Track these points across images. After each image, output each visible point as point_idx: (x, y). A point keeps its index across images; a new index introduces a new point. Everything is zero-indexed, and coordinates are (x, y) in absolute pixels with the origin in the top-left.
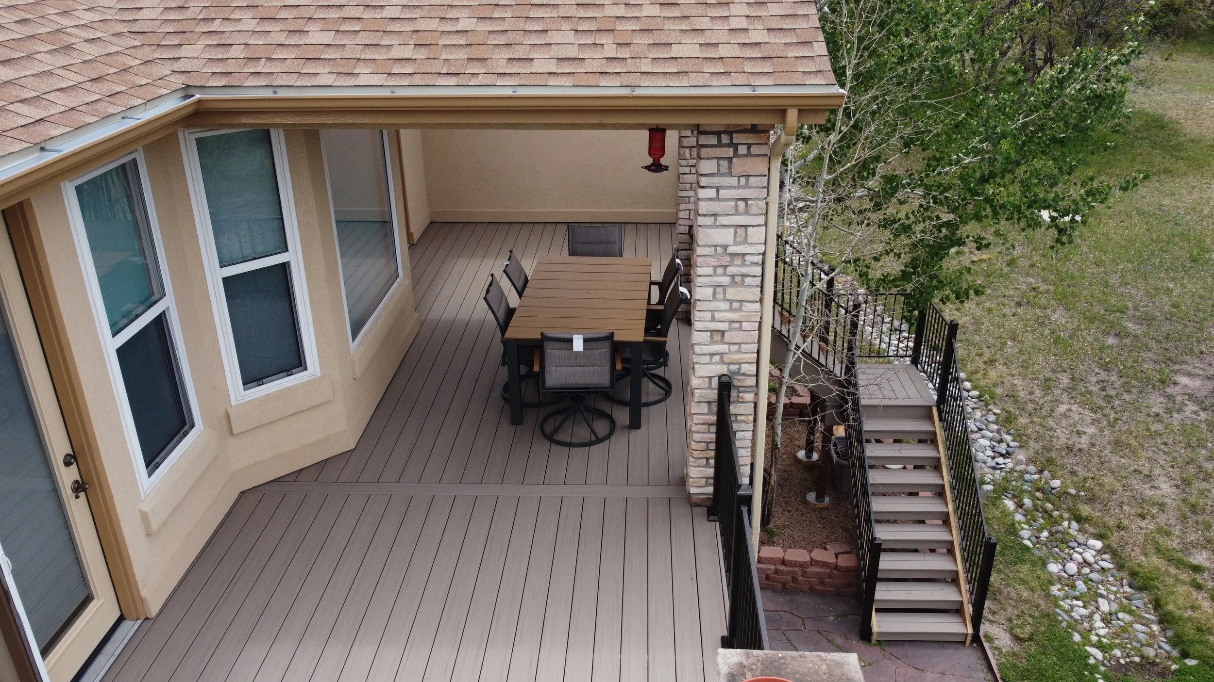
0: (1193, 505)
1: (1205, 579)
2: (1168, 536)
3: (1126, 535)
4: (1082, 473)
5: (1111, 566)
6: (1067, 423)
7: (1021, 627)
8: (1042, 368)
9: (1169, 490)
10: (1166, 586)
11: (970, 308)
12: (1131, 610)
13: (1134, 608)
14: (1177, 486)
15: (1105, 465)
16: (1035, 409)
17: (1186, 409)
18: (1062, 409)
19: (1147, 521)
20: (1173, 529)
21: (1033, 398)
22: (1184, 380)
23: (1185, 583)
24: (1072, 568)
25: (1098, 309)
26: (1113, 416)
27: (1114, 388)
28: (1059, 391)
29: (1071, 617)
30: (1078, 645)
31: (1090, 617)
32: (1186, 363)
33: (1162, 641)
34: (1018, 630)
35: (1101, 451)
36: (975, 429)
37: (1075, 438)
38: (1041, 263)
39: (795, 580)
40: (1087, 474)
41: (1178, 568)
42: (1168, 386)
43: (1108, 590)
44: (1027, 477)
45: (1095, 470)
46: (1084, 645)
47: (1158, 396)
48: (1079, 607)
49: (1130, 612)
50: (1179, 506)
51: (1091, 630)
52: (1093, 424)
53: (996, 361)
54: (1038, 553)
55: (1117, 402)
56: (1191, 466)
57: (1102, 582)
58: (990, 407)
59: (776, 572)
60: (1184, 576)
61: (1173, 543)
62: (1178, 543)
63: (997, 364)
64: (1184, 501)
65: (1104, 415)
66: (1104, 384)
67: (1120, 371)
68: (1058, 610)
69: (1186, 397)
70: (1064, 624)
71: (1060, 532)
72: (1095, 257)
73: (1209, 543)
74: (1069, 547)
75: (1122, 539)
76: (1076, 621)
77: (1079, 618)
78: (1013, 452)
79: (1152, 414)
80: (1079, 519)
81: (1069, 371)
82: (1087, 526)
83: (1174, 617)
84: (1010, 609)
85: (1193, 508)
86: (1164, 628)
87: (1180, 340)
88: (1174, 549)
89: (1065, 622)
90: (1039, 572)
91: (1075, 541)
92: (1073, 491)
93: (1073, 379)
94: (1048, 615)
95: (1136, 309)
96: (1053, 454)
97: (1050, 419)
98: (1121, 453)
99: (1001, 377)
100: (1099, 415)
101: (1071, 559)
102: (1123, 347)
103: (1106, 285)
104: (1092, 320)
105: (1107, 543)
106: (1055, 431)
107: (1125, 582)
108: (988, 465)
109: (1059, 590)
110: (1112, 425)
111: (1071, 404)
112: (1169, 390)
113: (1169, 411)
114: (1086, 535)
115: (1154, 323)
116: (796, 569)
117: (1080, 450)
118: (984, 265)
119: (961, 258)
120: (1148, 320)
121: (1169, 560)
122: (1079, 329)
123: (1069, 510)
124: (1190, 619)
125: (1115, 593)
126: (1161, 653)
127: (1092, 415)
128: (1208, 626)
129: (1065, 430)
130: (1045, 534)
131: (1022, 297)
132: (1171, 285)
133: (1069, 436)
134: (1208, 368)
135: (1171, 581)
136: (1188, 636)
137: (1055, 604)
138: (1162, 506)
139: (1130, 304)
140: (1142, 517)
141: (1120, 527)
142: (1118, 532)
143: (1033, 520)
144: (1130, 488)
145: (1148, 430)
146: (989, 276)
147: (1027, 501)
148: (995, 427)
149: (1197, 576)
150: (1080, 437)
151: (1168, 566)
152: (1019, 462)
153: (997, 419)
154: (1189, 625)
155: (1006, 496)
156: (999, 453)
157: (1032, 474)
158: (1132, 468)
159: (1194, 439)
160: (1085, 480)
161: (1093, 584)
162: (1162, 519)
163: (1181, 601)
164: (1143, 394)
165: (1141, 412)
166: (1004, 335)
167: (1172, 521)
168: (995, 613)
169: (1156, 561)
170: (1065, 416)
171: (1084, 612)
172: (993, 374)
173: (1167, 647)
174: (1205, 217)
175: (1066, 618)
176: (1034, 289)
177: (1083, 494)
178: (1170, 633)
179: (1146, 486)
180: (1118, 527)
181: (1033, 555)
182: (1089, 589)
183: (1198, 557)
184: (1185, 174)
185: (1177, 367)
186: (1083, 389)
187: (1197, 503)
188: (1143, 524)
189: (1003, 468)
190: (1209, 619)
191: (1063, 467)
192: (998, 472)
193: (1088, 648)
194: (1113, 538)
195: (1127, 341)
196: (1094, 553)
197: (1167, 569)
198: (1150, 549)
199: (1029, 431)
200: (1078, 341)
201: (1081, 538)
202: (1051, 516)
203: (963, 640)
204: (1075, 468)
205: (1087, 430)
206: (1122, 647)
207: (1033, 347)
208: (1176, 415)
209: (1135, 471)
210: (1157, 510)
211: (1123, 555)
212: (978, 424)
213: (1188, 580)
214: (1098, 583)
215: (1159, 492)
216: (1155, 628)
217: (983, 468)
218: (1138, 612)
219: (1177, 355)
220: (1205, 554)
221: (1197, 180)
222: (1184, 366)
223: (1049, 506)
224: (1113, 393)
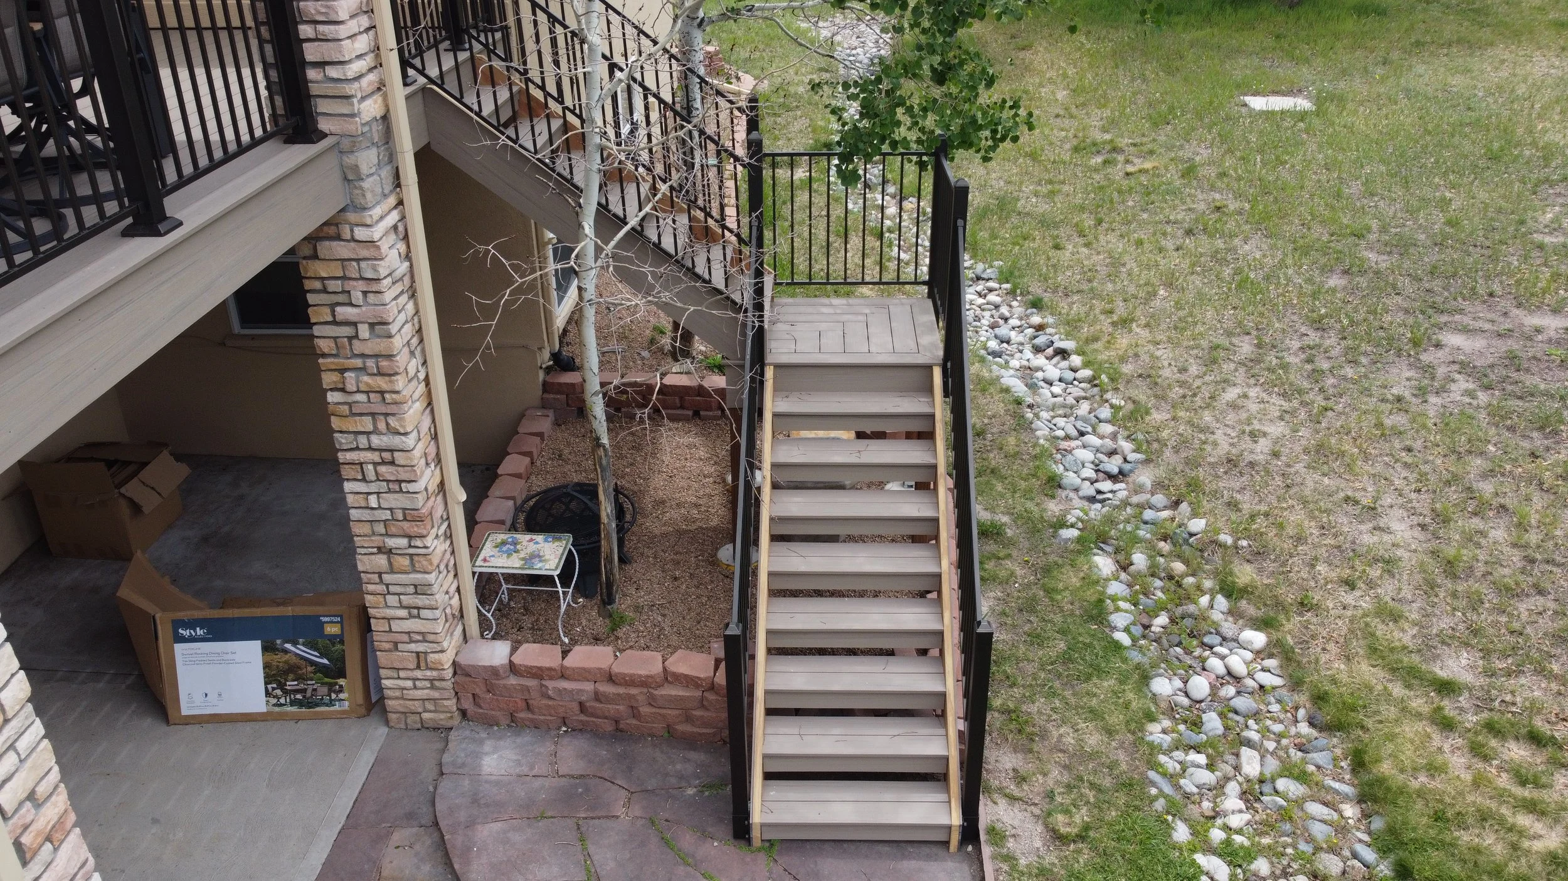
0: (1449, 562)
1: (1461, 709)
2: (1396, 621)
3: (1314, 620)
4: (1247, 502)
5: (1278, 681)
6: (1237, 418)
7: (1067, 812)
8: (1210, 329)
9: (1408, 534)
10: (1381, 722)
11: (1107, 242)
12: (1304, 773)
13: (1311, 768)
14: (1423, 527)
15: (1292, 492)
16: (1184, 397)
17: (1453, 387)
18: (1232, 394)
19: (1358, 593)
20: (1405, 608)
21: (1183, 377)
22: (1454, 340)
23: (1419, 716)
24: (1200, 685)
25: (1319, 232)
26: (1320, 401)
27: (1329, 358)
28: (1232, 366)
29: (1177, 787)
30: (1180, 849)
31: (1218, 789)
32: (1461, 311)
33: (1360, 841)
34: (1060, 818)
35: (1289, 466)
36: (1075, 433)
37: (1247, 443)
38: (1236, 170)
39: (634, 712)
40: (1258, 507)
41: (1408, 686)
42: (1425, 351)
43: (1265, 732)
44: (1148, 514)
45: (1272, 499)
46: (1193, 851)
47: (1405, 368)
48: (1199, 766)
49: (1302, 777)
50: (1422, 564)
51: (1214, 818)
52: (1281, 418)
53: (1132, 320)
54: (1136, 657)
55: (1331, 381)
56: (1453, 488)
57: (1256, 715)
58: (1108, 396)
59: (597, 697)
60: (1420, 701)
61: (1405, 636)
62: (1414, 636)
63: (1134, 325)
64: (1434, 553)
65: (1303, 404)
66: (1313, 352)
67: (1344, 329)
68: (1152, 774)
69: (1456, 367)
70: (1160, 804)
71: (1190, 616)
72: (1326, 157)
73: (1475, 636)
74: (1203, 645)
75: (1307, 628)
76: (1187, 796)
77: (1195, 790)
78: (1131, 471)
79: (1390, 397)
80: (1230, 591)
81: (1254, 333)
82: (1243, 603)
83: (1388, 789)
84: (1055, 773)
85: (1450, 568)
86: (1367, 812)
87: (1454, 275)
88: (1404, 648)
89: (1162, 801)
90: (1131, 696)
91: (1218, 633)
92: (1226, 539)
93: (1259, 346)
94: (1127, 785)
95: (1384, 229)
96: (1201, 473)
97: (1206, 413)
98: (1325, 467)
99: (1137, 346)
100: (1296, 403)
101: (1204, 669)
102: (1353, 290)
103: (1338, 195)
104: (1305, 251)
105: (1275, 635)
106: (1213, 433)
107: (1301, 713)
108: (1081, 493)
109: (1164, 732)
110: (1315, 420)
111: (1249, 386)
112: (1426, 358)
113: (1422, 392)
114: (1241, 622)
115: (1412, 250)
116: (634, 691)
117: (1252, 465)
118: (1143, 179)
119: (1109, 170)
120: (1402, 246)
121: (1394, 670)
122: (1282, 264)
123: (1216, 573)
124: (1420, 793)
125: (1280, 736)
126: (1353, 868)
127: (1283, 403)
128: (1457, 808)
129: (1229, 431)
130: (1162, 620)
131: (1197, 220)
132: (1448, 195)
133: (1236, 440)
134: (1502, 319)
135: (1392, 712)
136: (1414, 829)
137: (1148, 762)
138: (1389, 565)
139: (1375, 225)
140: (1350, 585)
141: (1303, 605)
142: (1301, 614)
143: (1145, 594)
144: (1334, 531)
145: (1379, 425)
146: (1148, 194)
147: (1140, 560)
148: (1107, 429)
149: (1446, 703)
150: (1256, 442)
151: (1391, 681)
152: (1138, 489)
153: (1114, 416)
154: (1419, 805)
155: (1102, 550)
156: (1105, 473)
157: (1159, 510)
158: (1342, 495)
159: (1463, 438)
160: (1253, 517)
161: (1237, 718)
162: (1387, 590)
163: (1408, 754)
164: (1379, 365)
165: (1370, 396)
166: (1154, 281)
167: (1407, 593)
168: (1024, 779)
169: (1368, 672)
170: (1234, 406)
171: (1207, 777)
172: (1123, 341)
173: (1369, 855)
174: (1517, 98)
175: (1168, 789)
176: (1218, 208)
177: (1244, 543)
178: (1378, 824)
179: (1363, 527)
180: (1302, 604)
181: (1125, 660)
182: (1227, 728)
183: (1450, 662)
184: (1492, 44)
185: (1444, 318)
186: (1275, 361)
187: (1458, 558)
188: (1349, 598)
189: (1109, 499)
190: (1461, 794)
191: (1215, 494)
192: (1098, 506)
193: (1200, 859)
194: (1288, 626)
195: (1363, 282)
196: (1249, 656)
197: (1385, 688)
198: (1358, 647)
199: (1165, 434)
200: (1278, 284)
201: (1228, 627)
202: (1180, 586)
203: (943, 838)
204: (1238, 496)
205: (1271, 429)
206: (1273, 853)
207: (1200, 295)
208: (1433, 399)
209: (1347, 499)
210: (1379, 572)
211: (1305, 660)
212: (1079, 424)
213: (1426, 709)
214: (1246, 717)
215: (1386, 538)
216: (1350, 811)
217: (1071, 500)
218: (1318, 777)
219: (1446, 298)
220: (1465, 658)
221: (1511, 52)
222: (1457, 317)
223: (1178, 567)
224: (1325, 366)
